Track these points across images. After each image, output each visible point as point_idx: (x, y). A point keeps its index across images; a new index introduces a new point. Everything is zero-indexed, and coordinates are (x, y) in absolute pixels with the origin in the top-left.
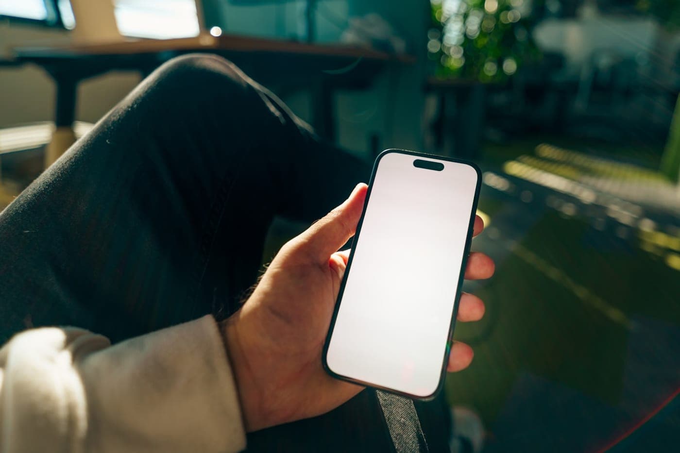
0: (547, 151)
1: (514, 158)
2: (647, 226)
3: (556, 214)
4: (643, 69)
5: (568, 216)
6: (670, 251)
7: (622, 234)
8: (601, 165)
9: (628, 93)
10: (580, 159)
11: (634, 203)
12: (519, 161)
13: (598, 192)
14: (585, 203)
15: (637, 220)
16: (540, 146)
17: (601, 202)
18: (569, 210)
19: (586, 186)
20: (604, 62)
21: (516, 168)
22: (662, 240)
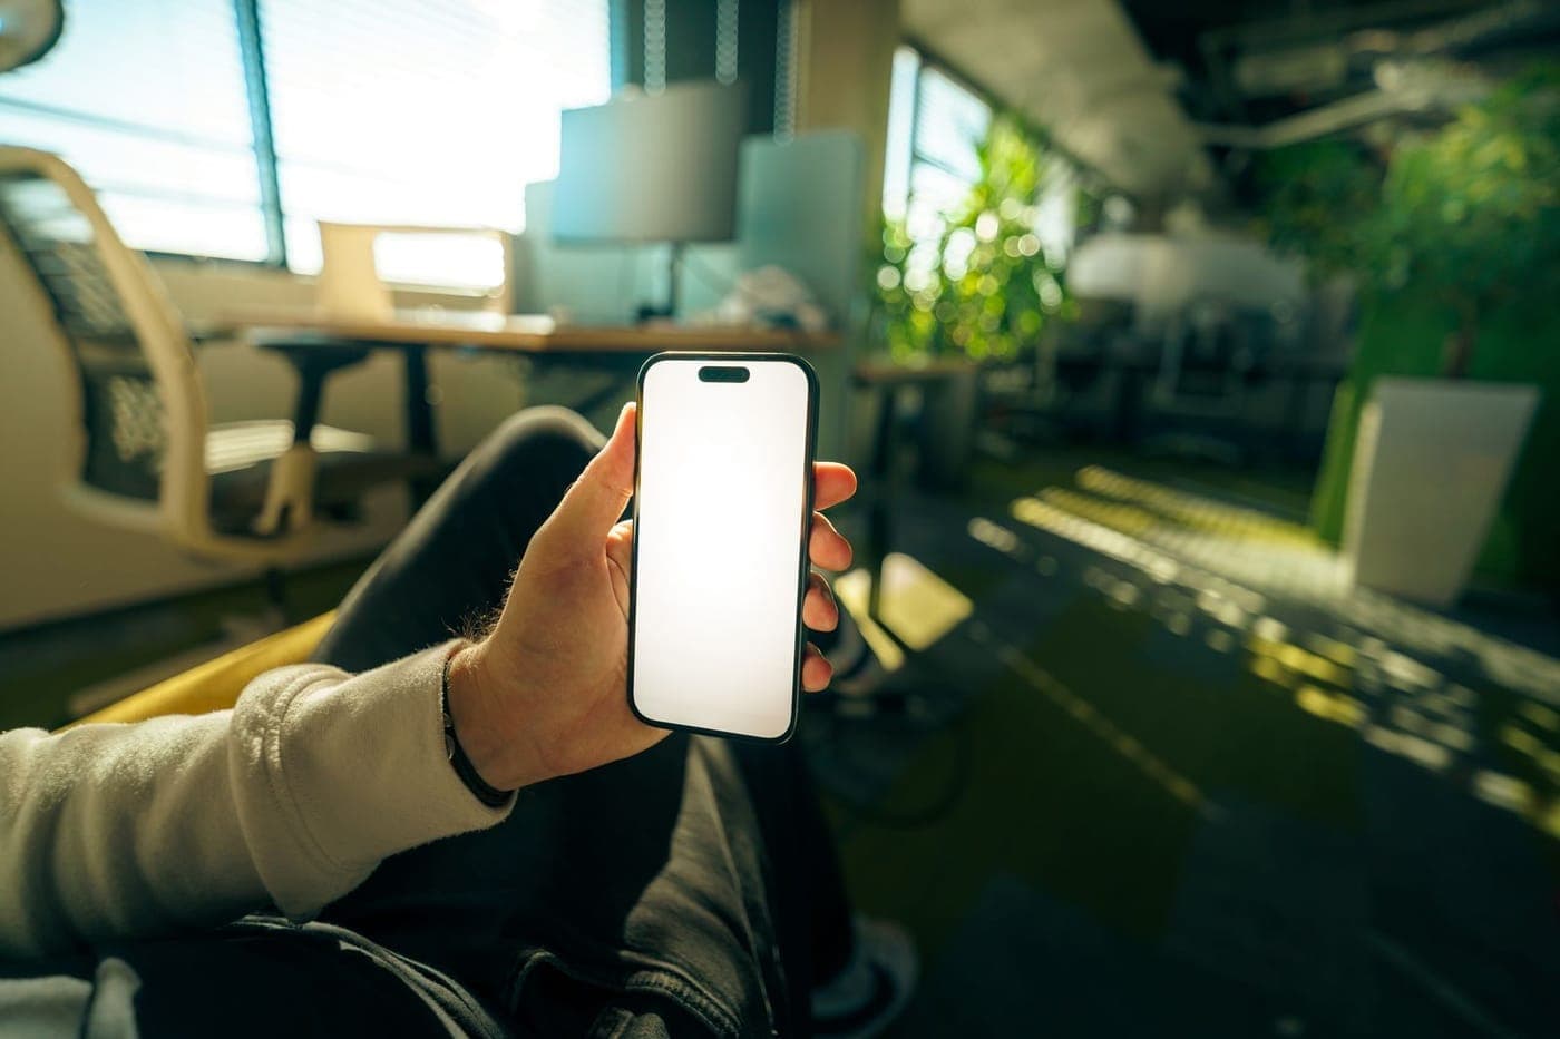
0: (1095, 478)
1: (1032, 492)
2: (1270, 630)
3: (1100, 599)
4: (1288, 329)
5: (1122, 604)
6: (1306, 680)
7: (1219, 642)
8: (1200, 511)
9: (1256, 377)
10: (1159, 498)
11: (1249, 586)
12: (1041, 499)
13: (1182, 561)
14: (1158, 580)
15: (1254, 617)
16: (1086, 470)
17: (1190, 580)
18: (1125, 595)
19: (1164, 552)
20: (1206, 318)
21: (1032, 511)
22: (1293, 658)
